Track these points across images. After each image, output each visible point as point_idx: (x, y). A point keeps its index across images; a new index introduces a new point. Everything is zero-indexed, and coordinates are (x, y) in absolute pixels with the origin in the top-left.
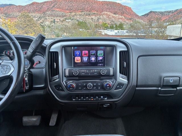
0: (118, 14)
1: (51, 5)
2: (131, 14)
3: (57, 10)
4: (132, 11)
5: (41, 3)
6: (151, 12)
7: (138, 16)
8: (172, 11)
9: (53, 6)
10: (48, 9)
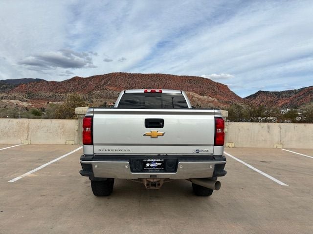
0: (206, 94)
1: (101, 81)
2: (227, 95)
3: (111, 88)
4: (229, 91)
5: (86, 78)
6: (260, 92)
7: (239, 97)
8: (295, 90)
9: (105, 83)
10: (97, 88)
